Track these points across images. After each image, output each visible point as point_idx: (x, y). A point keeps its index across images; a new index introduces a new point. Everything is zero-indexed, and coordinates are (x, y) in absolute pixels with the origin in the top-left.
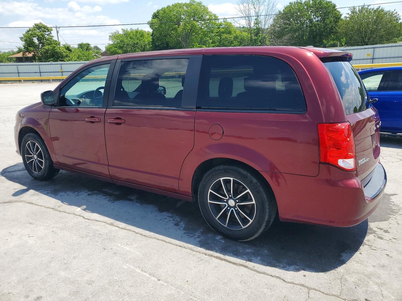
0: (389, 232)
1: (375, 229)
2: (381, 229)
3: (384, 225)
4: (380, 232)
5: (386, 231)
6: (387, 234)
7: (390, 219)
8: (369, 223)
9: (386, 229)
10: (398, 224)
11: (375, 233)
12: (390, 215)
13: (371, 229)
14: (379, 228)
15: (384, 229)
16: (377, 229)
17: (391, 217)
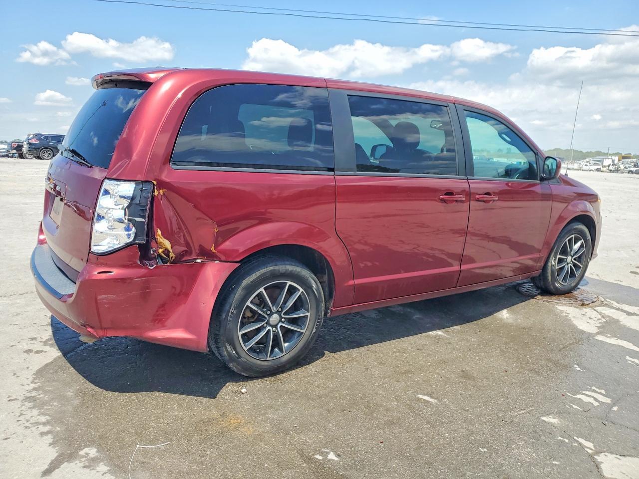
0: (24, 352)
1: (47, 348)
2: (37, 352)
3: (38, 362)
4: (37, 346)
5: (29, 351)
6: (27, 347)
7: (31, 377)
8: (60, 354)
9: (31, 354)
10: (14, 375)
11: (44, 342)
12: (35, 389)
13: (51, 345)
14: (42, 351)
15: (33, 354)
16: (45, 350)
17: (32, 383)
